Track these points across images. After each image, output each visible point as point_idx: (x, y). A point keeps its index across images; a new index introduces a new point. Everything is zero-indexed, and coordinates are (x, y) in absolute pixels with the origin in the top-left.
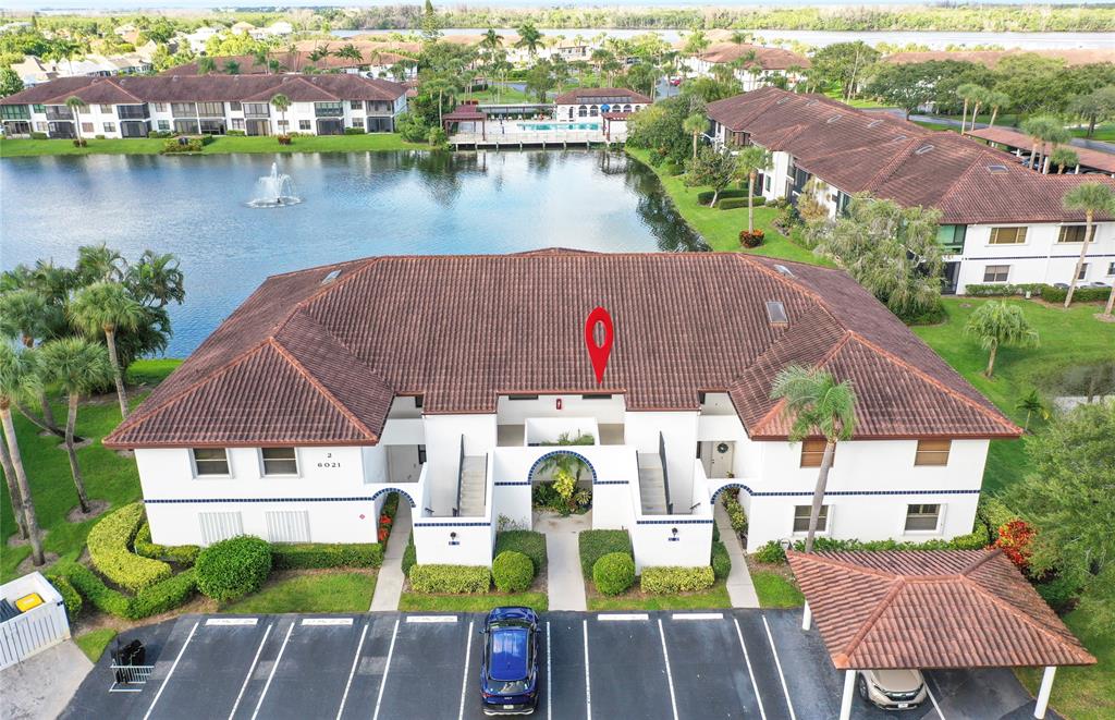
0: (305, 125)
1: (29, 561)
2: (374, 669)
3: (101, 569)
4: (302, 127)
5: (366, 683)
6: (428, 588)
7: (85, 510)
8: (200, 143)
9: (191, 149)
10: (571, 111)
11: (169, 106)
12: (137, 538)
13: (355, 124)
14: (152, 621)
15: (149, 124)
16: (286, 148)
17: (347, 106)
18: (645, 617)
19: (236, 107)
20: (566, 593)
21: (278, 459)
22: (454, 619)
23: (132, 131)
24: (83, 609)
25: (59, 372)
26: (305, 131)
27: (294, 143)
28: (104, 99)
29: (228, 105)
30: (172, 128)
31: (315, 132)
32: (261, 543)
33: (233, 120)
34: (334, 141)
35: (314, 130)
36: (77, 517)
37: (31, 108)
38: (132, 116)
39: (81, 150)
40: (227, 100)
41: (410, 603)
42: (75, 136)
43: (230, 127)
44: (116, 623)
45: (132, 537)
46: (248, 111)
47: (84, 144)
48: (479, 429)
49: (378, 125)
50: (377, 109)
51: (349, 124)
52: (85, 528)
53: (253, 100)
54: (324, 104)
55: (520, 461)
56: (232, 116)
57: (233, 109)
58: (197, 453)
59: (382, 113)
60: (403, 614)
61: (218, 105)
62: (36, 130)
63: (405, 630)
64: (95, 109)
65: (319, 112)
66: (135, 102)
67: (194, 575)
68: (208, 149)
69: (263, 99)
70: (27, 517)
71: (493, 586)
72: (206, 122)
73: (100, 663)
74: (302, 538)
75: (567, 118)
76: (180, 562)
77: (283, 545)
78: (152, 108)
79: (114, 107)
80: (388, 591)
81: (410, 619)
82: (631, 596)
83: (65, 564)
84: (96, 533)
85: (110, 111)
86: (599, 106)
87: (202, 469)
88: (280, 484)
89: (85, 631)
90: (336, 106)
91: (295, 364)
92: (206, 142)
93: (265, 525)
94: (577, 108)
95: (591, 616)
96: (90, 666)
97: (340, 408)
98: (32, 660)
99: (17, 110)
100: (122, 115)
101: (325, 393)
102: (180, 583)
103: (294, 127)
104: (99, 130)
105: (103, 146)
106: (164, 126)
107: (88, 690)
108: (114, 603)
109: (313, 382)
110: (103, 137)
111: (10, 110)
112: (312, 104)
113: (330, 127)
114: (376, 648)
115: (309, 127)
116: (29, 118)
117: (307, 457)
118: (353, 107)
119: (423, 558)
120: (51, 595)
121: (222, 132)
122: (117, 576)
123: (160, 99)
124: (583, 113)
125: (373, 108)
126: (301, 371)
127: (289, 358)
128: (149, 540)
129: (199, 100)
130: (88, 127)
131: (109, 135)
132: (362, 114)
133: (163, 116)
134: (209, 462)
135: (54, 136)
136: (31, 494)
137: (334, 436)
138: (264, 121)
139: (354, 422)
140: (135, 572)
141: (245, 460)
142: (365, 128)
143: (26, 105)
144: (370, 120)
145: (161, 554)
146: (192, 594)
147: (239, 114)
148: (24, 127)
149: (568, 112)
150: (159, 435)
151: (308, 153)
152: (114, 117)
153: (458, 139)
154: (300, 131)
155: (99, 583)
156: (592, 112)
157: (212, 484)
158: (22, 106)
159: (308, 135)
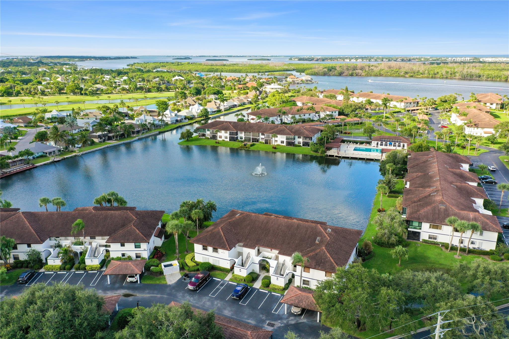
0: (282, 142)
1: (176, 259)
2: (220, 288)
3: (186, 263)
4: (281, 143)
5: (218, 289)
6: (235, 279)
7: (187, 252)
8: (250, 146)
9: (247, 148)
10: (377, 143)
11: (243, 133)
12: (193, 259)
13: (298, 143)
14: (191, 272)
15: (237, 137)
16: (274, 150)
17: (297, 137)
18: (267, 292)
19: (263, 134)
20: (257, 285)
21: (215, 250)
22: (236, 284)
23: (232, 139)
24: (182, 268)
25: (186, 227)
26: (282, 144)
27: (277, 148)
28: (226, 129)
29: (260, 134)
30: (244, 139)
31: (285, 145)
32: (210, 264)
33: (261, 138)
34: (291, 149)
35: (285, 144)
36: (186, 253)
37: (206, 130)
38: (233, 135)
39: (217, 145)
40: (261, 132)
41: (231, 280)
42: (216, 139)
43: (260, 140)
44: (186, 272)
45: (192, 258)
46: (266, 137)
47: (218, 143)
48: (253, 252)
49: (306, 144)
50: (306, 139)
51: (296, 143)
52: (186, 255)
53: (267, 133)
54: (289, 136)
55: (257, 259)
56: (261, 137)
57: (262, 135)
58: (203, 246)
59: (308, 140)
60: (229, 281)
61: (257, 134)
62: (207, 136)
63: (228, 283)
64: (223, 132)
65: (287, 139)
66: (234, 131)
67: (199, 267)
68: (252, 148)
69: (271, 133)
70: (177, 251)
71: (245, 281)
72: (253, 138)
73: (182, 277)
74: (218, 265)
75: (376, 146)
76: (197, 264)
77: (214, 265)
78: (239, 132)
79: (228, 132)
80: (229, 277)
81: (229, 282)
82: (267, 288)
83: (181, 260)
84: (187, 256)
85: (227, 133)
86: (388, 143)
87: (204, 249)
88: (215, 254)
89: (182, 272)
90: (293, 137)
91: (222, 233)
92: (252, 145)
93: (212, 261)
94: (379, 143)
95: (258, 289)
96: (181, 277)
97: (226, 243)
98: (174, 274)
99: (203, 130)
100: (230, 134)
101: (225, 240)
102: (196, 268)
103: (279, 143)
104: (223, 138)
105: (223, 143)
106: (241, 138)
107: (180, 280)
108: (186, 268)
109: (224, 237)
110: (224, 140)
111: (201, 130)
112: (285, 136)
113: (290, 144)
114: (222, 285)
115: (283, 143)
116: (206, 132)
117: (220, 251)
118: (298, 138)
119: (235, 273)
120: (178, 264)
121: (258, 142)
122: (188, 264)
123: (241, 130)
124: (381, 145)
125: (305, 139)
126: (223, 235)
127: (222, 232)
128: (194, 259)
129: (252, 132)
130: (220, 137)
131: (226, 140)
132: (301, 140)
133: (242, 135)
134: (205, 248)
135: (211, 138)
136: (179, 247)
137: (224, 248)
138: (270, 140)
139: (227, 246)
140: (191, 264)
141: (210, 249)
142: (301, 145)
143: (205, 129)
144: (303, 142)
145: (196, 262)
146: (198, 270)
147: (263, 137)
148: (204, 135)
149: (376, 144)
150: (198, 242)
151: (282, 152)
152: (228, 135)
153: (330, 153)
154: (280, 144)
155: (185, 265)
156: (385, 145)
157: (205, 252)
158: (204, 129)
159: (283, 146)
